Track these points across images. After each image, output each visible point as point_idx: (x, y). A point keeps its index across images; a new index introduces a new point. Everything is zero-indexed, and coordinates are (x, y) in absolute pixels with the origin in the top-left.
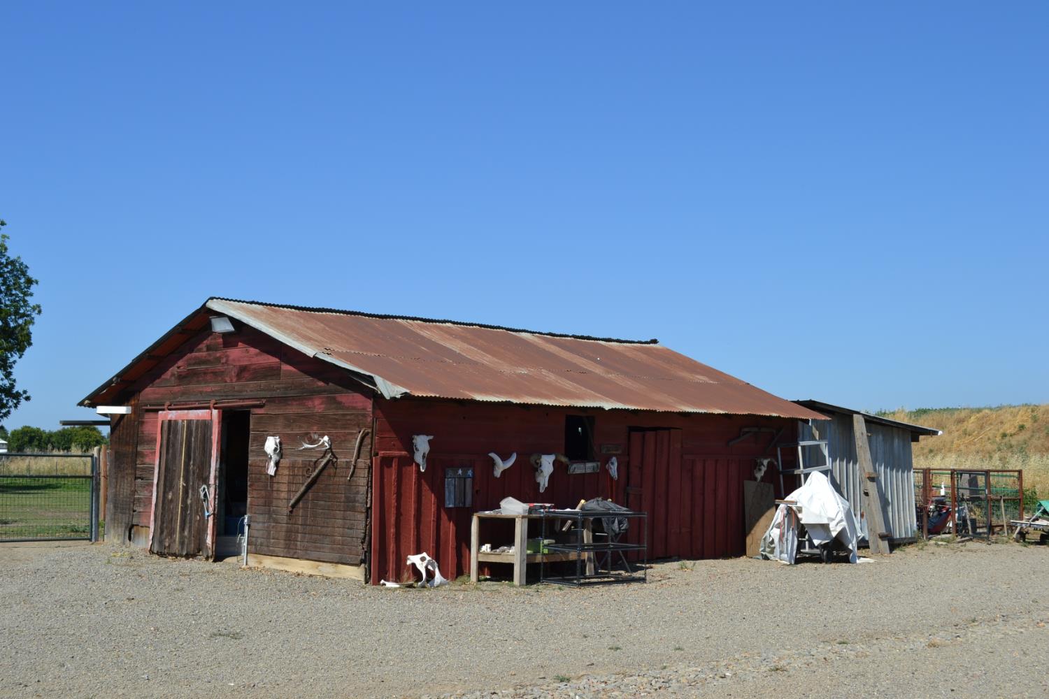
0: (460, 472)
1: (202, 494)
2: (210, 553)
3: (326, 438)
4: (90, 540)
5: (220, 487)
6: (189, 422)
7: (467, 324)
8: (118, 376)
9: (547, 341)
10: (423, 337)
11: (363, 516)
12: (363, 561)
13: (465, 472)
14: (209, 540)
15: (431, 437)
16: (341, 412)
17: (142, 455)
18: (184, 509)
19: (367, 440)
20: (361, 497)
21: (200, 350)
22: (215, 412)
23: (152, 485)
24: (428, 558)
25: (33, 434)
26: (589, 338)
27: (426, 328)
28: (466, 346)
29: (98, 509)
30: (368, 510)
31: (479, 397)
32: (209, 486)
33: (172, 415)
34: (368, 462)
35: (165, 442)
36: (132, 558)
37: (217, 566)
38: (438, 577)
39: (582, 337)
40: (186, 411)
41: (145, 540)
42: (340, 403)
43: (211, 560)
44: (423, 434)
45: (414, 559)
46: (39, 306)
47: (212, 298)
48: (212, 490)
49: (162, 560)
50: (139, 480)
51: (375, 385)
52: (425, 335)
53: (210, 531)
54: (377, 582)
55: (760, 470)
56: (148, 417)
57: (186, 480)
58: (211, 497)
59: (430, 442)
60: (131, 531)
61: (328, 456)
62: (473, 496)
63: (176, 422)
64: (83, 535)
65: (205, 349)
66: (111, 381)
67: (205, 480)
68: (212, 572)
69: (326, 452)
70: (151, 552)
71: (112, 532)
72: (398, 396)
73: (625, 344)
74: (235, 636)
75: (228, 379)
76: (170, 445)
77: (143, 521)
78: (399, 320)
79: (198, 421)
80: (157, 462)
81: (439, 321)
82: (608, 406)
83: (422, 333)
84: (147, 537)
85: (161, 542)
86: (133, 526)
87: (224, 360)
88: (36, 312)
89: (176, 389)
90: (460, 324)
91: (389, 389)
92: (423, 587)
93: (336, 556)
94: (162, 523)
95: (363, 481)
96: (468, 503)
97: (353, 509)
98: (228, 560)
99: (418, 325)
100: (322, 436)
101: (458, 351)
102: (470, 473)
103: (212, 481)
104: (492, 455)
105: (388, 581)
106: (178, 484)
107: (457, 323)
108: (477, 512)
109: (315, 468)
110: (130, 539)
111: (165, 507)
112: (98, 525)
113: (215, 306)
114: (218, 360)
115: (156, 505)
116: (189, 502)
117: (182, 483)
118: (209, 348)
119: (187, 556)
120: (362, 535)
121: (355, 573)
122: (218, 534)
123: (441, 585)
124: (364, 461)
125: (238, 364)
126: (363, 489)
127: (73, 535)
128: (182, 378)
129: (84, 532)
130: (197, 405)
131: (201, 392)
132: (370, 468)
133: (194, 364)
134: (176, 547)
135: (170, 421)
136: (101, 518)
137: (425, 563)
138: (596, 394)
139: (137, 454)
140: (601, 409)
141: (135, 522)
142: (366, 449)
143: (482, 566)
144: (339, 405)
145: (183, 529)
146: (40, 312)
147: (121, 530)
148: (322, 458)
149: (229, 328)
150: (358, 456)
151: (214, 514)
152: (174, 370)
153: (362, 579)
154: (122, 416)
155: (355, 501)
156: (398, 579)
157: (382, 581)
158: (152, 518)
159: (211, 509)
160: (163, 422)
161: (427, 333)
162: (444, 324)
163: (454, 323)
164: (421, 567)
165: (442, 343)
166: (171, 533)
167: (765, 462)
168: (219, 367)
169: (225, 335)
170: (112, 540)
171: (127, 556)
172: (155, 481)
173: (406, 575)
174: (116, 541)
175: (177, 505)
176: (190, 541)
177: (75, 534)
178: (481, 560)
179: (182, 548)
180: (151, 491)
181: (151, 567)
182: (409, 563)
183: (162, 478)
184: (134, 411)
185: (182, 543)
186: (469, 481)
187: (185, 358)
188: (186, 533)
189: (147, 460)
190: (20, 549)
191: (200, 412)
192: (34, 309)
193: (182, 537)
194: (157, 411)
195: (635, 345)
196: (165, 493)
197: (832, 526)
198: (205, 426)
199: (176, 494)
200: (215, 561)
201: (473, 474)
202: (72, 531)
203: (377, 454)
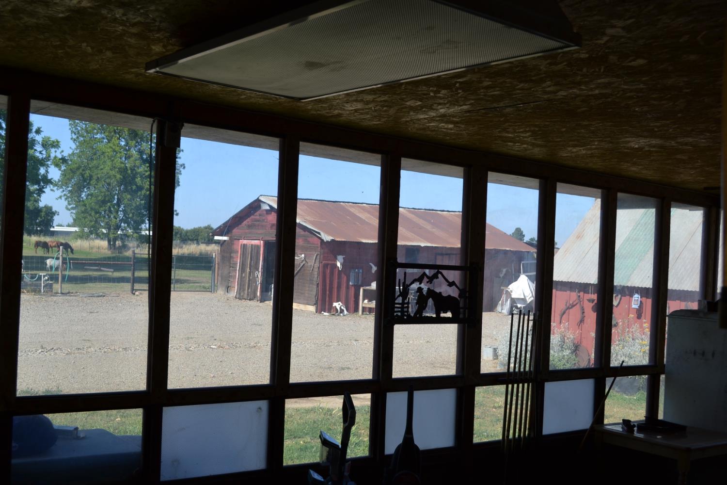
0: (357, 270)
1: (256, 275)
2: (259, 299)
3: (303, 255)
4: (211, 292)
5: (263, 273)
6: (252, 245)
7: (373, 204)
8: (223, 224)
9: (410, 212)
10: (350, 212)
11: (316, 286)
12: (315, 304)
13: (358, 271)
14: (258, 294)
15: (344, 256)
16: (309, 245)
17: (233, 258)
18: (249, 280)
19: (318, 257)
20: (315, 279)
21: (256, 216)
22: (262, 242)
23: (236, 270)
24: (341, 304)
25: (177, 231)
26: (433, 210)
27: (353, 207)
28: (369, 215)
29: (214, 279)
30: (318, 284)
31: (364, 241)
32: (259, 272)
33: (245, 242)
34: (318, 265)
35: (242, 253)
36: (228, 300)
37: (261, 304)
38: (345, 312)
39: (430, 210)
40: (250, 241)
41: (234, 293)
42: (309, 241)
43: (259, 302)
44: (341, 255)
45: (335, 304)
46: (184, 165)
47: (261, 195)
48: (260, 273)
49: (240, 301)
50: (231, 268)
51: (320, 235)
52: (352, 211)
53: (259, 290)
54: (320, 312)
55: (502, 273)
56: (235, 242)
57: (250, 269)
58: (259, 276)
59: (343, 258)
60: (228, 289)
61: (304, 262)
62: (362, 280)
63: (246, 245)
64: (208, 290)
65: (258, 215)
66: (220, 226)
67: (258, 270)
68: (258, 306)
69: (303, 261)
70: (236, 297)
71: (220, 289)
72: (329, 241)
73: (450, 213)
74: (260, 325)
75: (267, 229)
76: (244, 254)
77: (233, 285)
78: (341, 203)
79: (255, 245)
80: (239, 261)
81: (360, 203)
82: (423, 245)
83: (350, 210)
84: (234, 292)
85: (240, 294)
86: (229, 287)
87: (265, 221)
88: (182, 167)
89: (247, 231)
90: (370, 204)
91: (327, 238)
92: (338, 315)
93: (305, 302)
94: (240, 286)
95: (316, 273)
96: (360, 283)
97: (312, 284)
98: (266, 302)
99: (350, 205)
100: (301, 254)
101: (364, 219)
102: (361, 271)
103: (260, 270)
104: (371, 264)
105: (325, 312)
106: (247, 271)
107: (368, 204)
108: (363, 286)
109: (299, 266)
110: (227, 292)
111: (241, 279)
112: (215, 285)
113: (262, 199)
114: (264, 220)
115: (238, 278)
116: (251, 278)
117: (248, 270)
118: (260, 215)
119: (250, 300)
120: (315, 294)
121: (312, 308)
122: (262, 292)
123: (347, 315)
124: (317, 265)
125: (271, 223)
126: (316, 276)
127: (204, 290)
128: (249, 227)
129: (208, 288)
130: (255, 238)
131: (257, 233)
132: (319, 268)
133: (254, 221)
134: (246, 296)
135: (244, 244)
136: (216, 282)
137: (340, 306)
138: (421, 239)
139: (231, 257)
140: (419, 246)
141: (230, 285)
142: (318, 261)
143: (364, 308)
144: (309, 242)
145: (248, 289)
146: (184, 168)
147: (224, 288)
148: (301, 263)
149: (268, 208)
150: (315, 263)
151: (261, 283)
152: (245, 222)
153: (314, 311)
154: (225, 241)
155: (313, 281)
156: (329, 311)
157: (322, 312)
158: (236, 284)
159: (260, 281)
160: (241, 245)
161: (354, 210)
162: (362, 205)
163: (367, 204)
164: (338, 308)
165: (358, 214)
166: (244, 290)
167: (504, 270)
168: (264, 223)
169: (267, 210)
170: (221, 292)
171: (226, 299)
172: (238, 269)
173: (332, 310)
174: (222, 293)
175: (246, 279)
176: (251, 294)
177: (205, 290)
178: (363, 306)
179: (248, 297)
180: (236, 273)
181: (235, 304)
182: (334, 306)
183: (241, 268)
184: (230, 239)
185: (248, 295)
186: (360, 274)
187: (250, 218)
188: (250, 290)
189: (235, 260)
190: (184, 295)
191: (256, 241)
192: (181, 166)
193: (248, 292)
194: (239, 239)
195: (456, 213)
196: (242, 274)
197: (527, 299)
198: (258, 247)
199: (246, 275)
200: (261, 302)
201: (363, 271)
202: (203, 288)
203: (322, 263)
